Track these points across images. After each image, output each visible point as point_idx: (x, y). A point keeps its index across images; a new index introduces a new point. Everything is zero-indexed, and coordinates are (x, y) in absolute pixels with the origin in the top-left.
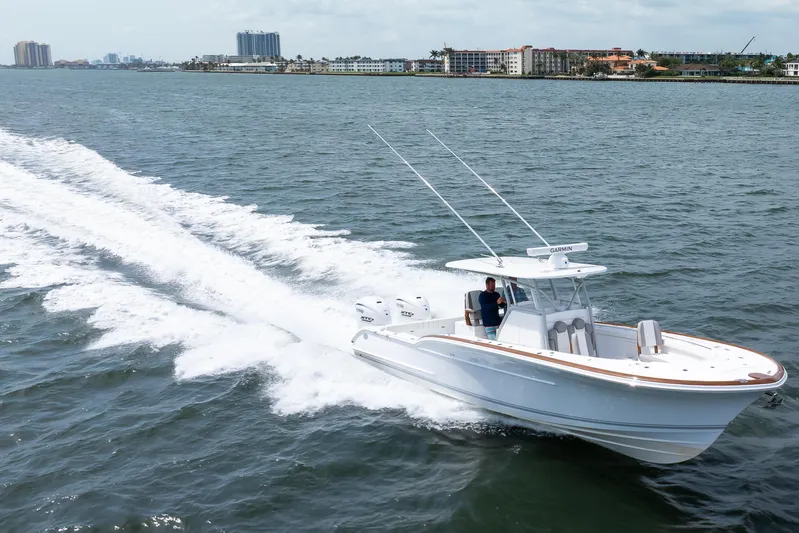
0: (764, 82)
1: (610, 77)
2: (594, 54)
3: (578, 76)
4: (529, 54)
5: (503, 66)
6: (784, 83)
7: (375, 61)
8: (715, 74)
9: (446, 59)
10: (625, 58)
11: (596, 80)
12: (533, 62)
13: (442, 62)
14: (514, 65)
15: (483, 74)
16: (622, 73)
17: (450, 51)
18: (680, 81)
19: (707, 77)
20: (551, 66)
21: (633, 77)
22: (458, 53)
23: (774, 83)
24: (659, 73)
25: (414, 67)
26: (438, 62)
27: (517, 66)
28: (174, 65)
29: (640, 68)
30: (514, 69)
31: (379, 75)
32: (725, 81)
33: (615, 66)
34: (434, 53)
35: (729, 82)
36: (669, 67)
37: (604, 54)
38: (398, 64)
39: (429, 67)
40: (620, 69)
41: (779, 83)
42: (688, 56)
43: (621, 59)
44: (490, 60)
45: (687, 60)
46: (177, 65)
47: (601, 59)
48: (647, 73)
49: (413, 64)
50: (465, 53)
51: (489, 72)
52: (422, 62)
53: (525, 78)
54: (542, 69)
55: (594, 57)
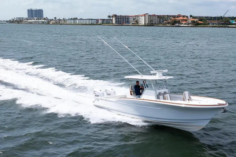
1: (181, 25)
3: (167, 25)
4: (147, 16)
5: (137, 21)
7: (85, 20)
8: (223, 24)
9: (114, 19)
10: (185, 18)
11: (176, 26)
12: (149, 20)
13: (112, 20)
15: (129, 24)
16: (185, 24)
17: (115, 16)
18: (210, 27)
19: (220, 26)
20: (155, 21)
21: (190, 25)
22: (118, 17)
24: (200, 24)
25: (100, 22)
27: (142, 21)
28: (4, 21)
29: (193, 22)
30: (141, 23)
31: (87, 25)
32: (229, 27)
33: (182, 21)
34: (109, 17)
35: (230, 27)
36: (203, 21)
38: (94, 21)
39: (106, 22)
40: (184, 22)
43: (184, 18)
44: (131, 19)
47: (176, 19)
48: (196, 24)
50: (121, 16)
51: (131, 24)
52: (103, 20)
53: (146, 26)
54: (152, 22)
55: (174, 18)
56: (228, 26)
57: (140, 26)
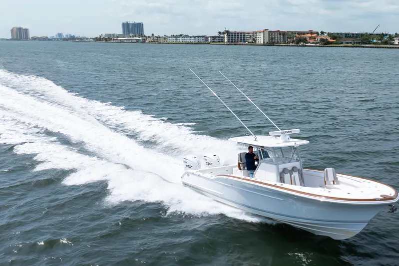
0: (383, 47)
1: (307, 44)
2: (299, 33)
3: (291, 44)
4: (267, 33)
5: (254, 40)
6: (393, 48)
7: (190, 37)
8: (359, 43)
9: (226, 36)
10: (315, 35)
11: (300, 46)
12: (269, 37)
13: (224, 37)
14: (259, 39)
15: (244, 43)
16: (313, 43)
17: (227, 32)
18: (341, 47)
19: (355, 45)
20: (278, 39)
21: (318, 45)
22: (232, 33)
23: (388, 48)
24: (331, 43)
25: (210, 40)
26: (221, 37)
27: (261, 39)
28: (91, 39)
29: (322, 40)
30: (259, 41)
31: (192, 44)
32: (364, 47)
33: (310, 39)
34: (220, 33)
36: (336, 40)
37: (304, 33)
38: (202, 38)
39: (217, 40)
40: (312, 41)
41: (390, 48)
42: (346, 34)
44: (248, 36)
45: (345, 36)
46: (92, 39)
47: (302, 36)
48: (325, 43)
49: (209, 38)
50: (235, 33)
51: (247, 42)
52: (214, 37)
53: (265, 45)
54: (273, 41)
55: (299, 35)
57: (259, 45)
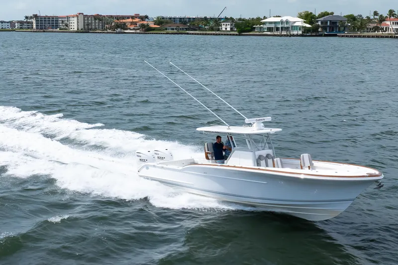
0: (209, 34)
1: (126, 31)
2: (118, 18)
3: (109, 31)
4: (81, 18)
5: (67, 25)
6: (219, 34)
8: (186, 29)
9: (34, 21)
11: (116, 33)
12: (84, 23)
13: (32, 23)
14: (72, 24)
15: (55, 30)
16: (134, 29)
17: (36, 16)
18: (164, 34)
19: (180, 31)
20: (95, 25)
21: (138, 31)
22: (41, 17)
23: (214, 34)
24: (154, 29)
25: (17, 26)
26: (29, 23)
27: (74, 25)
29: (143, 26)
30: (72, 27)
32: (188, 34)
33: (130, 25)
34: (27, 18)
35: (190, 34)
36: (163, 24)
37: (123, 17)
38: (7, 24)
39: (25, 25)
40: (132, 27)
42: (181, 19)
43: (134, 21)
44: (60, 21)
45: (180, 21)
47: (121, 21)
48: (147, 29)
49: (16, 24)
50: (45, 18)
51: (58, 29)
52: (21, 23)
53: (78, 32)
54: (90, 27)
55: (118, 20)
56: (188, 32)
57: (71, 32)
